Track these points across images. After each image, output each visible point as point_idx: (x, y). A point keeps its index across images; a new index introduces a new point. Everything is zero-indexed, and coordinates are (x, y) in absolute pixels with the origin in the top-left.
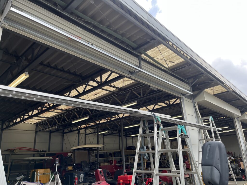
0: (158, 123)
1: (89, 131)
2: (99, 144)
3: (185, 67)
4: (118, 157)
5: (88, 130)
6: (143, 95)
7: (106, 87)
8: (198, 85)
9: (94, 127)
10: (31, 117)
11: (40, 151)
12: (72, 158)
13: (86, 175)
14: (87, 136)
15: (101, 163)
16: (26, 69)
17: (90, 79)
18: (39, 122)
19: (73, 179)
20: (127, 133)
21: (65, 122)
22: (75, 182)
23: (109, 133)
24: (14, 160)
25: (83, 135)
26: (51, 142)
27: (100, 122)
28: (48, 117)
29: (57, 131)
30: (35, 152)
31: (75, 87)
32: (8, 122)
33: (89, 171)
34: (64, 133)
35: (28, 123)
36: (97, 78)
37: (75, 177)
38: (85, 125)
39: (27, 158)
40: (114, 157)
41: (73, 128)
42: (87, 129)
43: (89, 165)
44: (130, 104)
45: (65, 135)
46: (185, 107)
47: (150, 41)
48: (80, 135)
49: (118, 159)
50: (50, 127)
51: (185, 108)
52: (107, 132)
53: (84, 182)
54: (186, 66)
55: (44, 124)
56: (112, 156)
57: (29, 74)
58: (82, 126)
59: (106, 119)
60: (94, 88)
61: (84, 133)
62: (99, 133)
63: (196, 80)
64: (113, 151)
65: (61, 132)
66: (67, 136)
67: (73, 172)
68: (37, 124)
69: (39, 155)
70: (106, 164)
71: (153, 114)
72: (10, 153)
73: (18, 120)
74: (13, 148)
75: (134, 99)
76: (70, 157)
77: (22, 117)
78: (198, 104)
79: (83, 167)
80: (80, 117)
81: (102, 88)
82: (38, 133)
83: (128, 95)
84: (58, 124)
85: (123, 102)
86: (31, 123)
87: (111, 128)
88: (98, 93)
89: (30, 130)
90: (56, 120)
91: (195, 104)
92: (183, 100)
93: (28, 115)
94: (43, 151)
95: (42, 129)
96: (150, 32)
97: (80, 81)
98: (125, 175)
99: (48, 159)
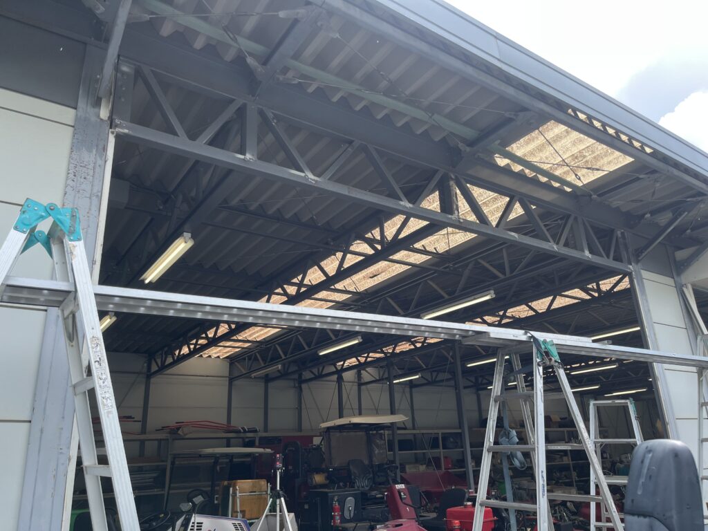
0: (548, 363)
1: (369, 373)
2: (395, 414)
3: (638, 179)
4: (456, 448)
5: (367, 371)
6: (512, 270)
7: (401, 255)
8: (693, 230)
9: (382, 364)
10: (214, 342)
11: (242, 431)
12: (324, 450)
13: (363, 500)
14: (363, 387)
15: (407, 467)
16: (187, 226)
17: (353, 235)
18: (236, 354)
19: (328, 509)
20: (480, 379)
21: (302, 353)
22: (333, 518)
23: (424, 378)
24: (179, 454)
25: (353, 385)
26: (269, 406)
27: (394, 349)
28: (258, 340)
29: (283, 375)
30: (231, 434)
31: (315, 259)
32: (162, 354)
33: (372, 489)
34: (301, 381)
35: (210, 356)
36: (373, 232)
37: (332, 504)
38: (354, 359)
39: (209, 451)
40: (443, 449)
41: (325, 368)
42: (364, 369)
43: (371, 470)
44: (475, 299)
45: (304, 386)
46: (647, 301)
47: (515, 118)
48: (343, 386)
49: (454, 453)
50: (263, 365)
51: (648, 306)
52: (417, 377)
53: (357, 519)
54: (641, 176)
55: (250, 359)
56: (437, 447)
57: (193, 237)
58: (348, 361)
59: (410, 341)
60: (368, 261)
61: (356, 380)
62: (394, 382)
63: (680, 215)
64: (440, 432)
65: (294, 379)
66: (309, 388)
67: (327, 490)
68: (232, 359)
69: (241, 440)
70: (422, 468)
71: (529, 335)
72: (168, 435)
73: (185, 350)
74: (177, 423)
75: (488, 283)
76: (318, 448)
77: (194, 341)
78: (694, 290)
79: (353, 477)
80: (340, 339)
81: (391, 257)
82: (236, 383)
83: (467, 272)
84: (283, 357)
85: (455, 292)
86: (218, 357)
87: (430, 367)
88: (382, 272)
89: (216, 375)
90: (277, 346)
91: (685, 289)
92: (641, 279)
93: (207, 337)
94: (249, 432)
95: (245, 372)
96: (511, 91)
97: (327, 243)
98: (466, 506)
99: (261, 455)
